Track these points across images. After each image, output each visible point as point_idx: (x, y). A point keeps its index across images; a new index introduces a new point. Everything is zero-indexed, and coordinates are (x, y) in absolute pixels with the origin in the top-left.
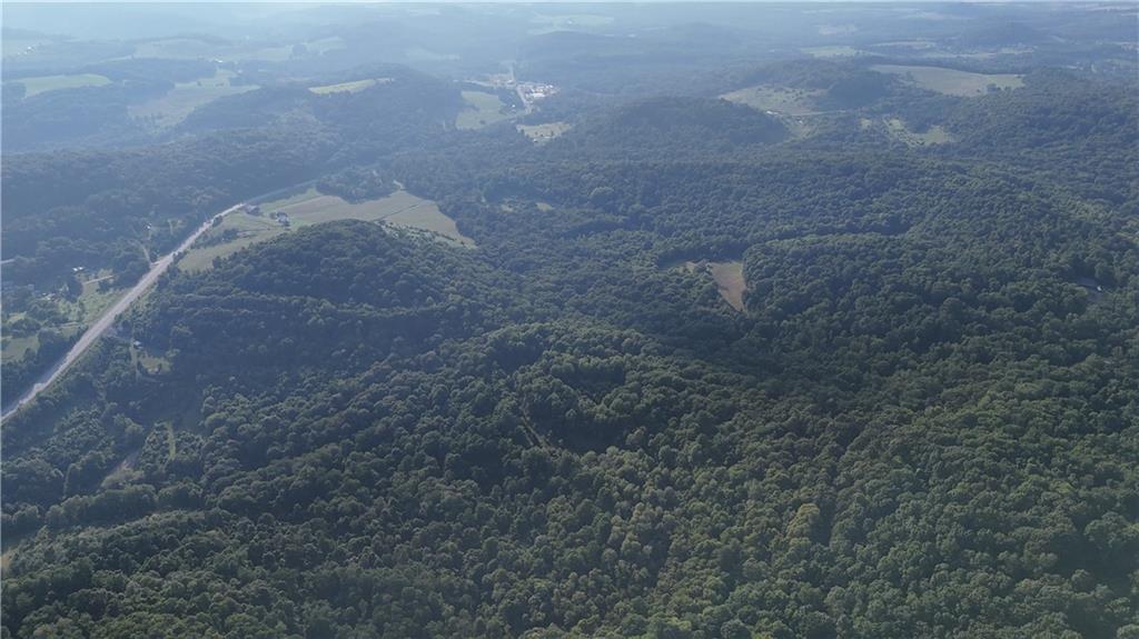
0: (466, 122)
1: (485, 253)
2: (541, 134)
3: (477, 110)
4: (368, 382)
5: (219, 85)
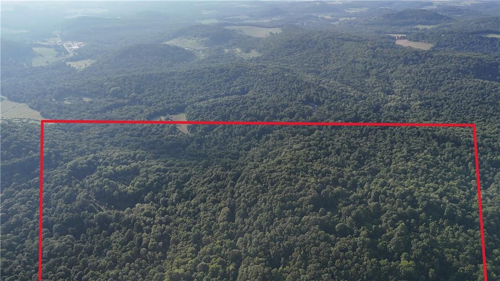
0: (37, 63)
2: (81, 65)
3: (43, 56)
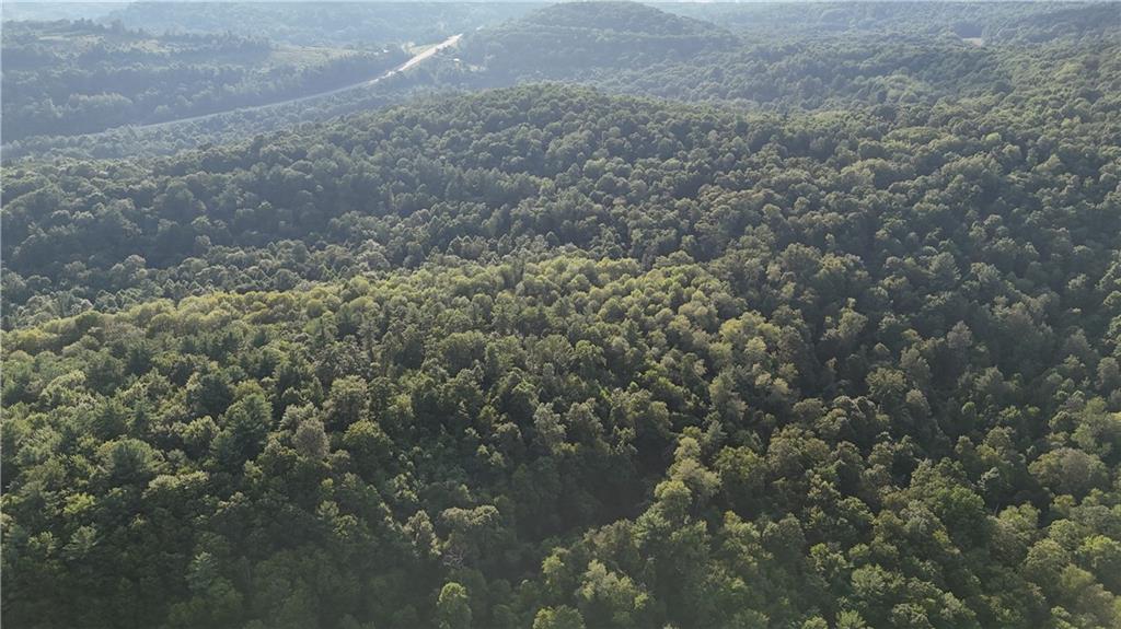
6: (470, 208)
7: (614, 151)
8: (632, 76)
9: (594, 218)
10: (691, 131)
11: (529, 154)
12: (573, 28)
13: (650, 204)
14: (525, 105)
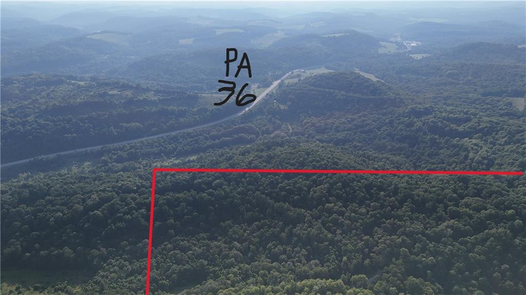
0: (381, 51)
1: (400, 87)
2: (419, 57)
3: (386, 48)
4: (360, 117)
5: (280, 35)
6: (276, 224)
7: (339, 198)
8: (352, 119)
9: (327, 243)
10: (373, 189)
11: (302, 195)
12: (327, 90)
13: (352, 235)
14: (302, 164)
